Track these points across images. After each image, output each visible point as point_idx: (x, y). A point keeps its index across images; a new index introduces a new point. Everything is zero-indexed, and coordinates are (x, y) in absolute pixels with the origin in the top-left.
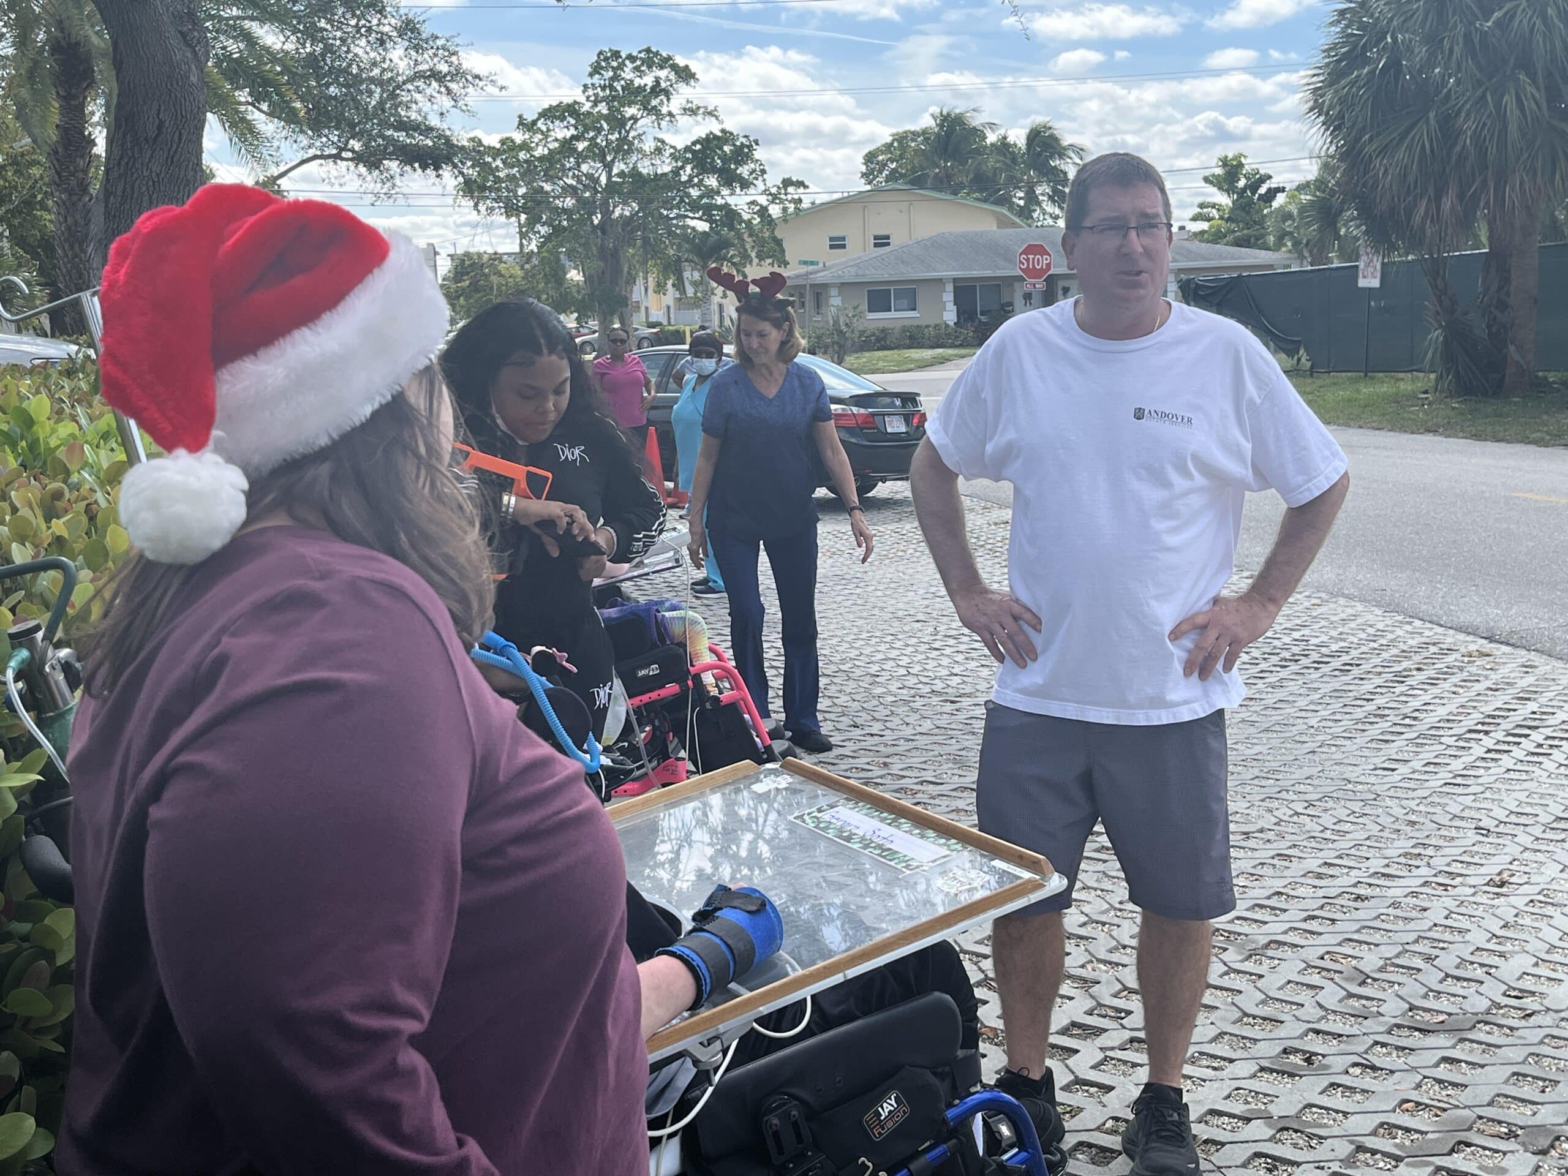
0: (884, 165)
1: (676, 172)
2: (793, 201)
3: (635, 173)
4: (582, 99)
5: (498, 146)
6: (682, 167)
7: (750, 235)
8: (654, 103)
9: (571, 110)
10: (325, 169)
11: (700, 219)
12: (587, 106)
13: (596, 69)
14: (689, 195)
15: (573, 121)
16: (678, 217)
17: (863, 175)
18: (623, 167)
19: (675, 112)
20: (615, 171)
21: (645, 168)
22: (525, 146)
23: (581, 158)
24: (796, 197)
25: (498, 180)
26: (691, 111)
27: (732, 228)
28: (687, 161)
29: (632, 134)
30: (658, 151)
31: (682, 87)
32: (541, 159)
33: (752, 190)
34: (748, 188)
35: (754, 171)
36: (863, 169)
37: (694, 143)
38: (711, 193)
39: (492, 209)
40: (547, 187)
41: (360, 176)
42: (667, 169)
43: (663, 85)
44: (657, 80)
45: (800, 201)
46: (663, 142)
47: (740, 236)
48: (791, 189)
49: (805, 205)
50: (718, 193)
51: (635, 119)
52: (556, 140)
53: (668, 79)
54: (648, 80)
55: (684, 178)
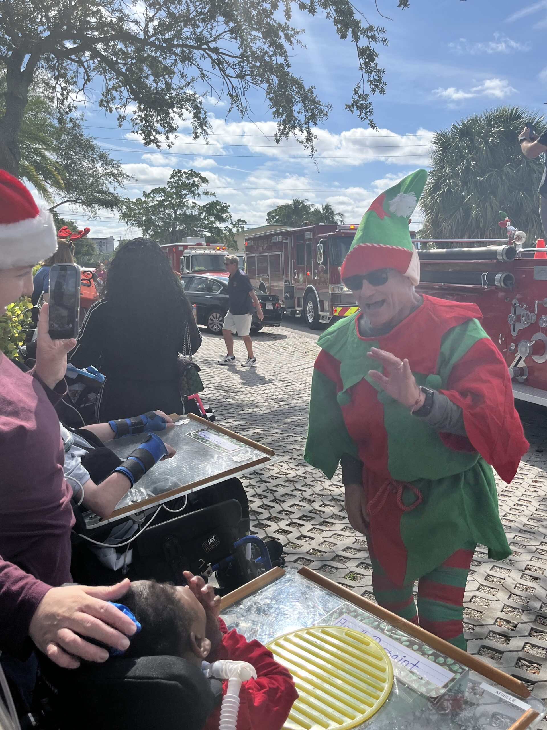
0: (274, 217)
1: (200, 214)
2: (241, 227)
3: (185, 214)
4: (167, 187)
5: (136, 202)
6: (202, 213)
7: (225, 239)
8: (192, 190)
9: (163, 190)
10: (71, 206)
11: (207, 232)
12: (169, 189)
13: (172, 176)
14: (204, 223)
15: (163, 194)
16: (200, 231)
17: (267, 220)
18: (181, 212)
19: (200, 193)
20: (178, 213)
21: (188, 212)
22: (145, 202)
23: (166, 207)
24: (242, 226)
25: (135, 214)
26: (206, 193)
27: (219, 236)
28: (204, 211)
29: (185, 200)
30: (193, 207)
31: (203, 185)
32: (151, 207)
33: (226, 223)
34: (225, 222)
35: (227, 216)
36: (267, 218)
37: (207, 205)
38: (212, 223)
39: (133, 224)
40: (153, 217)
41: (84, 209)
42: (196, 213)
43: (196, 183)
44: (194, 181)
45: (243, 227)
46: (195, 204)
47: (221, 239)
48: (240, 223)
49: (245, 229)
50: (215, 223)
51: (186, 195)
52: (157, 201)
53: (198, 181)
54: (191, 181)
55: (202, 217)
